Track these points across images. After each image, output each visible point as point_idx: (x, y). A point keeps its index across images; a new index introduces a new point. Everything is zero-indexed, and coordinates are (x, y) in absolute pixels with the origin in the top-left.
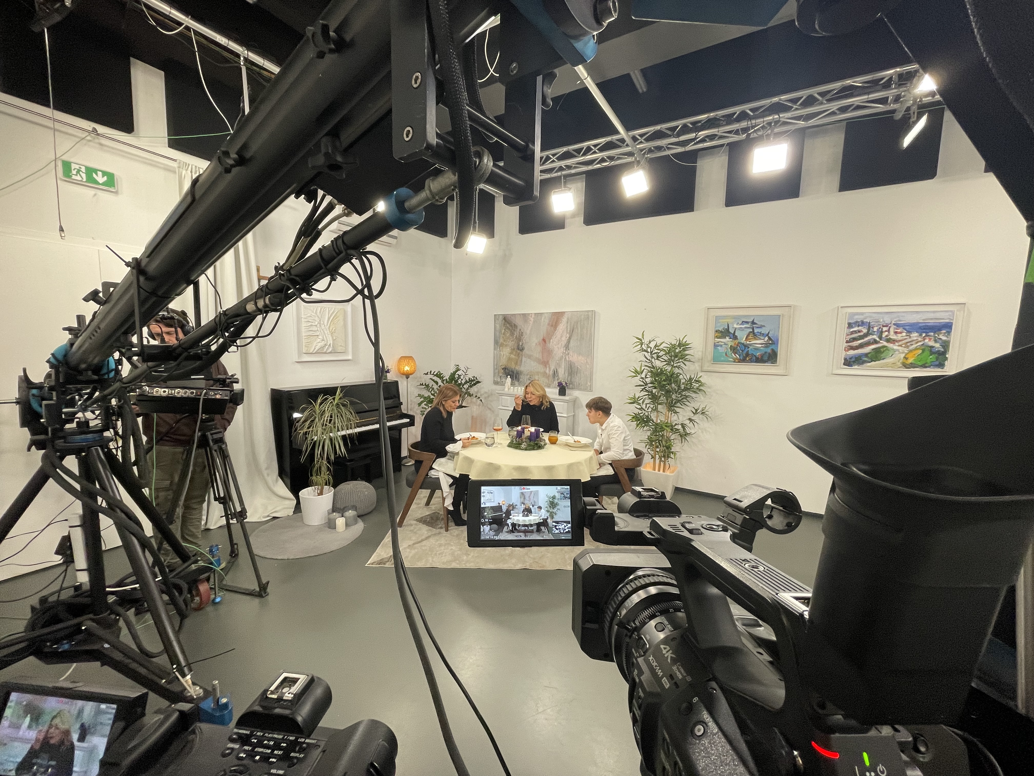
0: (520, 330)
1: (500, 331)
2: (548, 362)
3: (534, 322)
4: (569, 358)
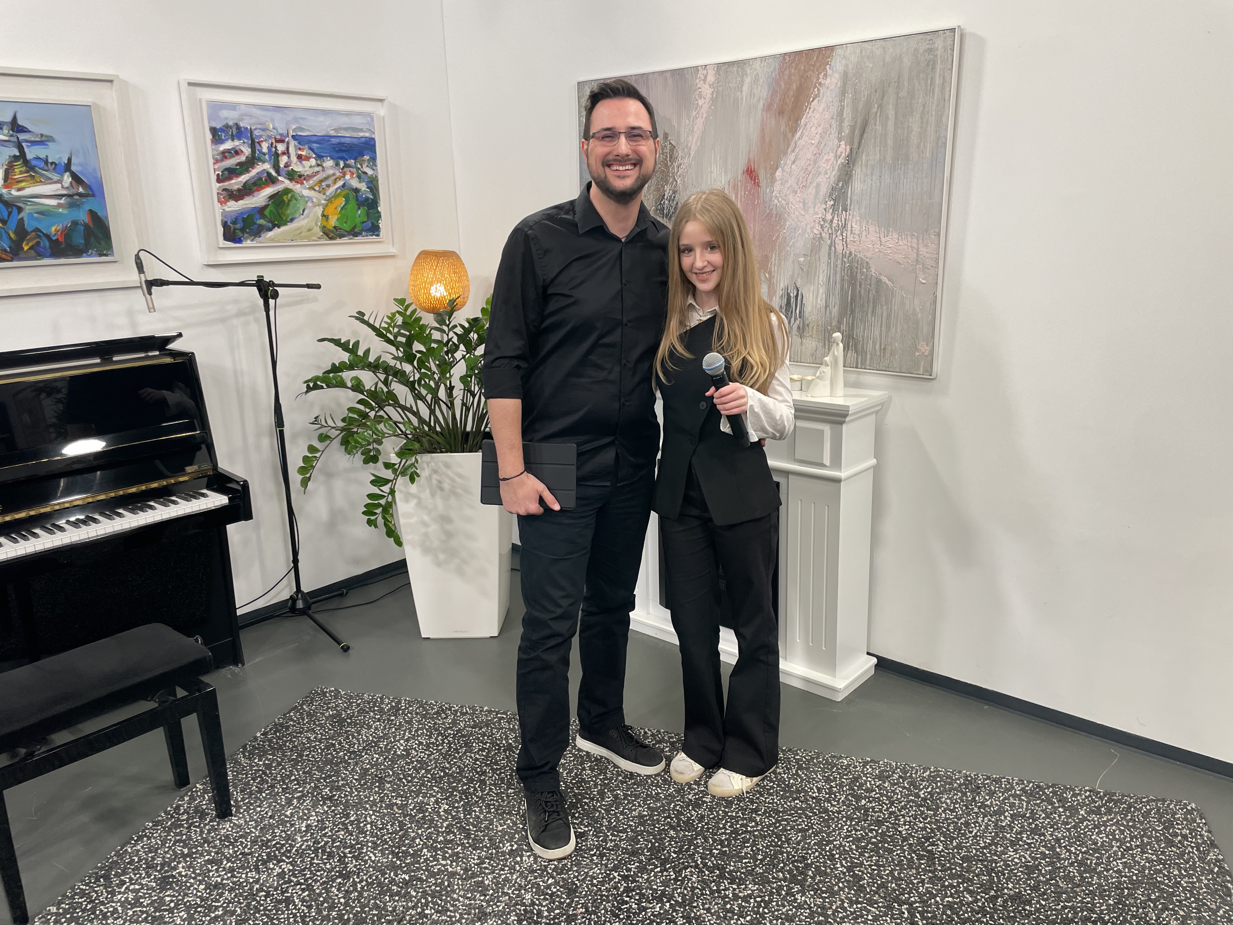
3: (714, 100)
4: (844, 240)
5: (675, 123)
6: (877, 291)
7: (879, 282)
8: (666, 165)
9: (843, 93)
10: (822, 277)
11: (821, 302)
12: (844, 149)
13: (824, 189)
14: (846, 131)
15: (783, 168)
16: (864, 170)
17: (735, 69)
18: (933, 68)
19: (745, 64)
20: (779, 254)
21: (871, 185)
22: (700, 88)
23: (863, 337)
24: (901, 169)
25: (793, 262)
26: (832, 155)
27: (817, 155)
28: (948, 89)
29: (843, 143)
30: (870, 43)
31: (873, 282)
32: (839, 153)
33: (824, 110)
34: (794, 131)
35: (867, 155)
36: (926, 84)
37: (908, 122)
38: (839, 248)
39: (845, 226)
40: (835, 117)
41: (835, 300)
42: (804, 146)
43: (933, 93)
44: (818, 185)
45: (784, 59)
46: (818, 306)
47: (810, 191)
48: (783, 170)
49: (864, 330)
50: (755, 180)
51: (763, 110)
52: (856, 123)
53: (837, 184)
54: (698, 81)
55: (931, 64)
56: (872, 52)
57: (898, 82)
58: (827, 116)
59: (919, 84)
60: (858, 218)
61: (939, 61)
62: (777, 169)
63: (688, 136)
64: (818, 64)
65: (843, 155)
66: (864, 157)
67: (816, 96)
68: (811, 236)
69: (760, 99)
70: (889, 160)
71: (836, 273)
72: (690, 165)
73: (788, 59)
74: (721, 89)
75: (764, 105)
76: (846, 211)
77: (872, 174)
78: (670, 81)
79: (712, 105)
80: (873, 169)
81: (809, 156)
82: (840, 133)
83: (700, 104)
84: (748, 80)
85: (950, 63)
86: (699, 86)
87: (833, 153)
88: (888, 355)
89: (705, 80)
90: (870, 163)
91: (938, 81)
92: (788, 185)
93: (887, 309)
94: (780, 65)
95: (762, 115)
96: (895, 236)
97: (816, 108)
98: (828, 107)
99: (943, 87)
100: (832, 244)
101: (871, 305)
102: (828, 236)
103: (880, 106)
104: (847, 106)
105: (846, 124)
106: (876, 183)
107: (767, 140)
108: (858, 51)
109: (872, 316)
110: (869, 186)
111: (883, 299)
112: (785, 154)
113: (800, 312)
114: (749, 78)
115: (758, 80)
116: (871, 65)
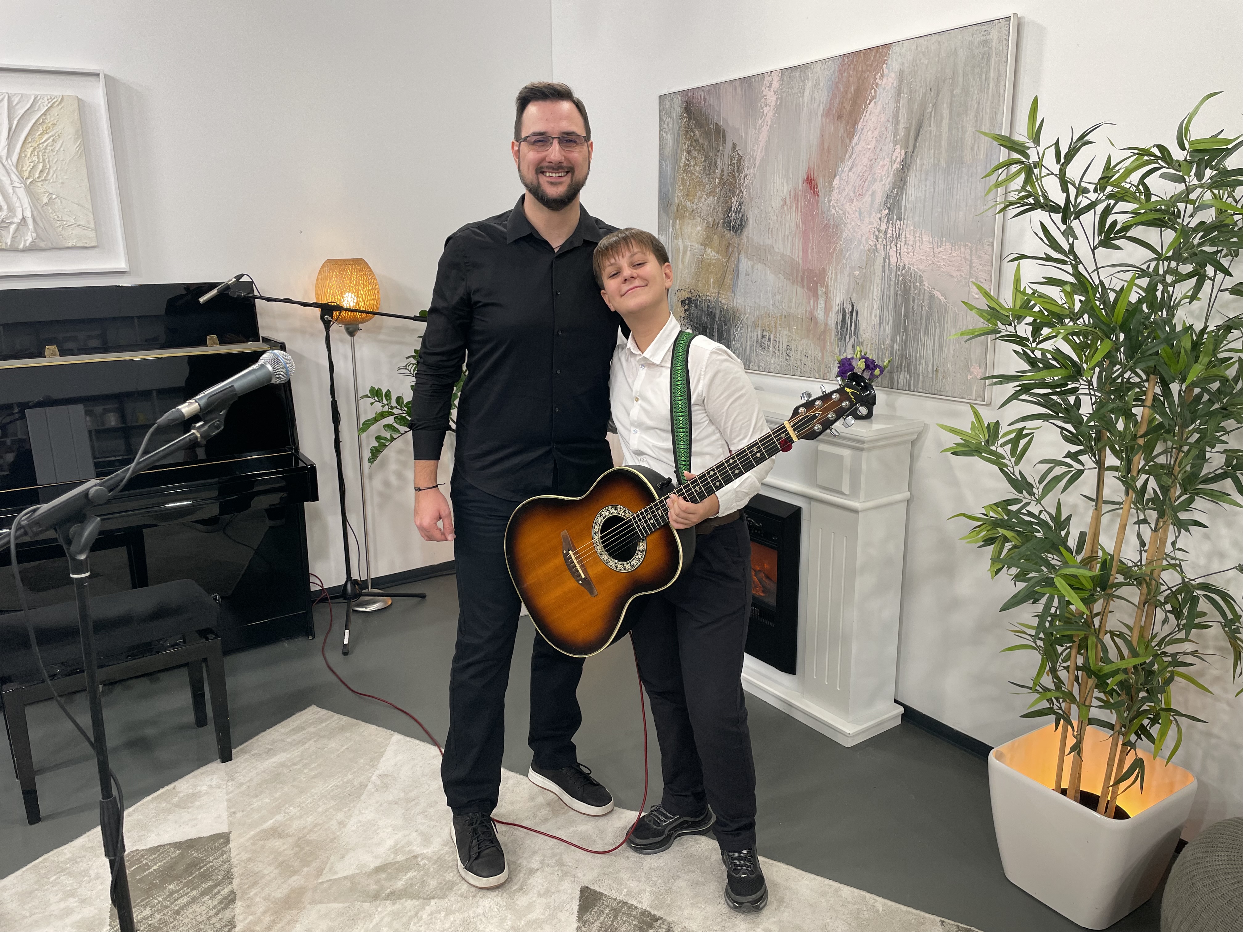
0: (734, 146)
1: (676, 160)
2: (824, 272)
5: (742, 133)
6: (930, 308)
7: (932, 296)
8: (734, 177)
9: (899, 93)
10: (876, 292)
11: (875, 319)
12: (899, 154)
13: (879, 198)
14: (902, 133)
15: (840, 176)
16: (918, 174)
17: (798, 74)
18: (988, 62)
19: (807, 68)
20: (836, 267)
21: (925, 191)
22: (765, 96)
23: (916, 357)
24: (955, 174)
25: (849, 276)
26: (887, 160)
27: (873, 161)
28: (1003, 83)
29: (898, 146)
30: (926, 38)
31: (926, 297)
32: (894, 158)
33: (880, 113)
34: (851, 136)
35: (922, 159)
36: (980, 78)
37: (963, 121)
38: (893, 260)
39: (899, 237)
40: (891, 120)
41: (889, 316)
42: (861, 151)
43: (988, 89)
44: (873, 194)
45: (843, 60)
46: (873, 323)
47: (866, 199)
48: (841, 179)
49: (917, 349)
50: (814, 189)
51: (822, 116)
52: (911, 124)
53: (892, 192)
54: (763, 88)
55: (986, 57)
56: (928, 47)
57: (953, 78)
58: (883, 118)
59: (974, 79)
60: (912, 228)
61: (994, 54)
62: (835, 177)
63: (754, 146)
64: (875, 64)
65: (898, 160)
66: (918, 162)
67: (874, 97)
68: (866, 248)
69: (820, 103)
70: (943, 164)
71: (890, 288)
72: (755, 175)
73: (847, 60)
74: (784, 95)
75: (824, 109)
76: (900, 221)
77: (926, 180)
78: (739, 90)
79: (775, 113)
80: (927, 174)
81: (865, 161)
82: (895, 136)
83: (765, 112)
84: (809, 84)
85: (1005, 54)
86: (764, 93)
87: (888, 157)
88: (940, 377)
89: (770, 87)
90: (924, 167)
91: (992, 75)
92: (844, 194)
93: (940, 327)
94: (839, 66)
95: (822, 121)
96: (948, 246)
97: (873, 111)
98: (884, 109)
99: (998, 82)
100: (887, 257)
101: (924, 322)
102: (882, 247)
103: (935, 105)
104: (903, 107)
105: (902, 126)
106: (930, 189)
107: (826, 147)
108: (914, 47)
109: (925, 334)
110: (923, 192)
111: (936, 315)
112: (843, 160)
113: (855, 329)
114: (810, 83)
115: (819, 84)
116: (926, 62)
